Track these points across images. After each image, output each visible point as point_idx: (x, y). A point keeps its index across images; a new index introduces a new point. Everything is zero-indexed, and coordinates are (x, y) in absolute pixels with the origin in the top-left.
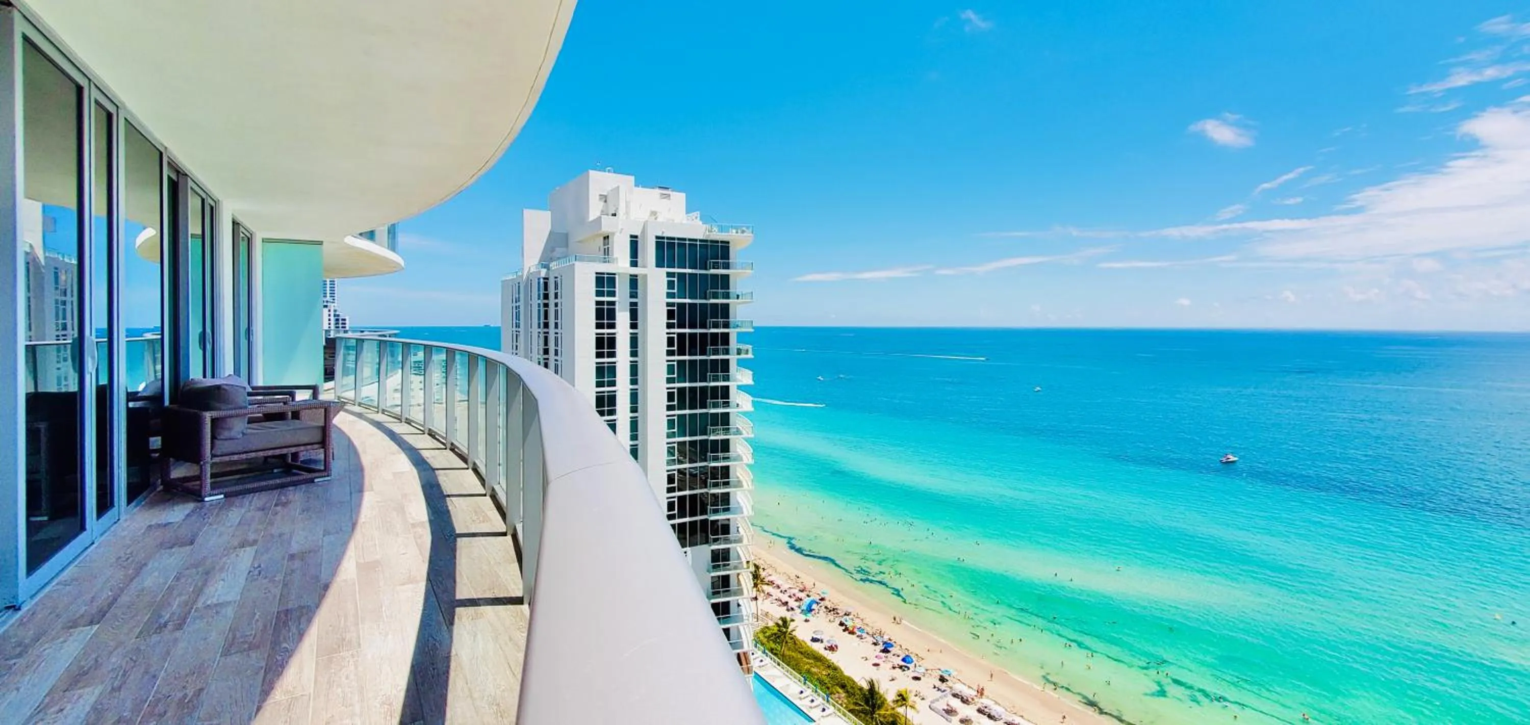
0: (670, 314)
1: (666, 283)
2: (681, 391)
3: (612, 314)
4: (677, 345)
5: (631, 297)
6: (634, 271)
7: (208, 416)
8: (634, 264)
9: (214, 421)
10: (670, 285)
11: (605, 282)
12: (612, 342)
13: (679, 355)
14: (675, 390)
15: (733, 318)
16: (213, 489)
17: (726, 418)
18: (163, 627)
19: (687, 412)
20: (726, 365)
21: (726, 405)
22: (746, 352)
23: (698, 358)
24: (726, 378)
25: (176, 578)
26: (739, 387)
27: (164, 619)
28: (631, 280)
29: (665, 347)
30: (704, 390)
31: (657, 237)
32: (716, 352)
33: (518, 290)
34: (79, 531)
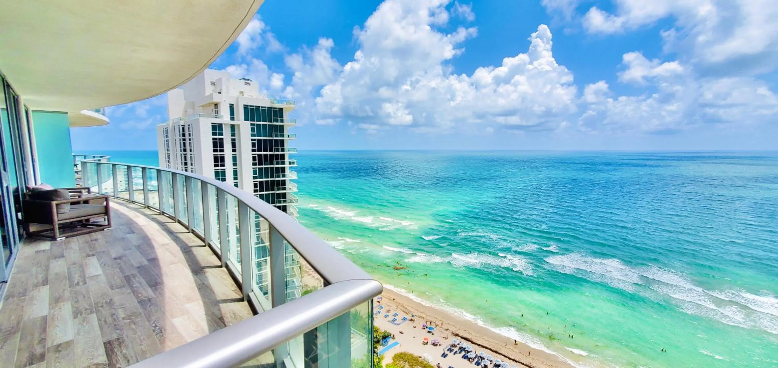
0: (253, 145)
1: (250, 129)
2: (261, 183)
3: (222, 145)
4: (258, 160)
5: (232, 136)
6: (233, 122)
7: (54, 203)
8: (232, 119)
9: (57, 205)
10: (253, 130)
11: (217, 128)
12: (222, 159)
13: (259, 165)
14: (258, 182)
15: (286, 146)
16: (60, 235)
17: (284, 195)
18: (78, 284)
19: (265, 193)
20: (283, 169)
21: (284, 189)
22: (293, 163)
23: (269, 166)
24: (284, 176)
25: (69, 269)
26: (290, 180)
27: (76, 281)
28: (231, 127)
29: (251, 161)
30: (272, 182)
31: (244, 105)
32: (278, 163)
33: (167, 132)
34: (11, 253)
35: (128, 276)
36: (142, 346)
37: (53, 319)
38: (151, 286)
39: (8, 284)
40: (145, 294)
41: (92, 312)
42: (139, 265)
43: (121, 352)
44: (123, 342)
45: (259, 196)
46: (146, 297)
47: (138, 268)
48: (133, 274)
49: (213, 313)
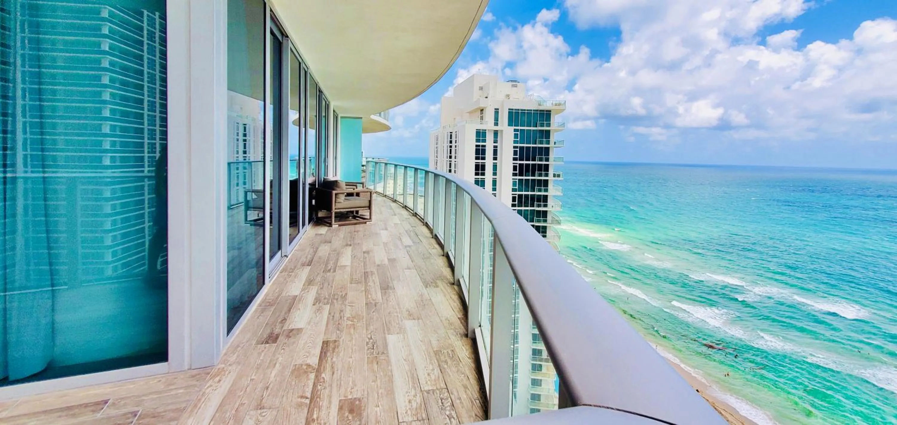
0: (515, 153)
1: (513, 135)
2: (520, 196)
3: (484, 152)
4: (519, 170)
5: (494, 142)
6: (496, 128)
7: (334, 192)
8: (496, 124)
9: (336, 194)
10: (516, 136)
11: (481, 135)
12: (483, 167)
13: (519, 176)
14: (517, 196)
15: (552, 156)
16: (335, 222)
17: (545, 214)
18: (330, 270)
19: (523, 208)
20: (546, 183)
21: (546, 206)
22: (559, 176)
23: (530, 178)
24: (546, 190)
25: (329, 254)
26: (554, 196)
27: (329, 268)
28: (494, 133)
29: (511, 171)
30: (533, 197)
31: (509, 109)
32: (540, 175)
33: (437, 138)
34: (299, 232)
35: (367, 272)
36: (351, 359)
37: (300, 300)
38: (382, 288)
39: (288, 258)
40: (374, 296)
41: (328, 303)
42: (379, 263)
43: (332, 359)
44: (338, 347)
45: (516, 211)
46: (373, 300)
47: (378, 266)
48: (372, 272)
49: (430, 341)
